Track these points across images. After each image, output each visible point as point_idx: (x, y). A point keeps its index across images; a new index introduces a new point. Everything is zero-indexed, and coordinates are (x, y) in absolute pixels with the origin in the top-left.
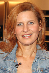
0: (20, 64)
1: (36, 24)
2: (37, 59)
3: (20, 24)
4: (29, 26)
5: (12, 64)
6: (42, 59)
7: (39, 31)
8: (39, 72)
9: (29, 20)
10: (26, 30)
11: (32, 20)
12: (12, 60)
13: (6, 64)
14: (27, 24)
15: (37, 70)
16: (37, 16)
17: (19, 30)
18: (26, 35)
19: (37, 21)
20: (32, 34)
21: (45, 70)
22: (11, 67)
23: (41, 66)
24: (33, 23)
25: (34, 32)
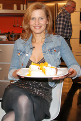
0: (34, 47)
1: (45, 20)
2: (45, 42)
3: (33, 19)
6: (49, 42)
7: (47, 24)
8: (47, 52)
9: (40, 16)
10: (37, 24)
14: (39, 19)
18: (37, 27)
20: (41, 26)
25: (43, 25)
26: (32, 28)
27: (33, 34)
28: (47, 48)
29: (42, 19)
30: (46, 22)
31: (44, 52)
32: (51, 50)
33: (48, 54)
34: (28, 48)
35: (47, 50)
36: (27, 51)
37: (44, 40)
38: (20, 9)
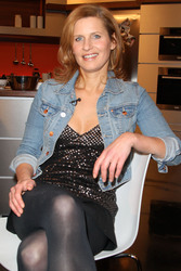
0: (79, 100)
2: (106, 92)
3: (79, 38)
4: (92, 42)
5: (68, 100)
7: (111, 50)
10: (87, 48)
11: (97, 32)
17: (78, 48)
19: (107, 33)
20: (98, 54)
23: (111, 103)
24: (100, 37)
25: (101, 51)
28: (108, 106)
31: (101, 113)
32: (115, 111)
33: (109, 119)
34: (65, 100)
35: (107, 109)
36: (63, 107)
38: (29, 26)
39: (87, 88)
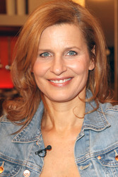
0: (49, 148)
2: (85, 130)
3: (47, 53)
4: (65, 60)
5: (32, 150)
6: (97, 129)
7: (89, 71)
8: (91, 161)
9: (68, 46)
10: (58, 70)
11: (75, 47)
12: (32, 139)
13: (20, 150)
14: (63, 54)
15: (88, 157)
16: (86, 38)
18: (59, 80)
19: (85, 48)
20: (72, 78)
21: (107, 154)
22: (30, 157)
23: (95, 146)
24: (77, 54)
25: (78, 74)
26: (43, 84)
27: (45, 105)
28: (92, 151)
29: (73, 53)
30: (88, 65)
32: (104, 157)
33: (97, 170)
34: (28, 149)
35: (90, 155)
37: (80, 122)
39: (58, 127)
